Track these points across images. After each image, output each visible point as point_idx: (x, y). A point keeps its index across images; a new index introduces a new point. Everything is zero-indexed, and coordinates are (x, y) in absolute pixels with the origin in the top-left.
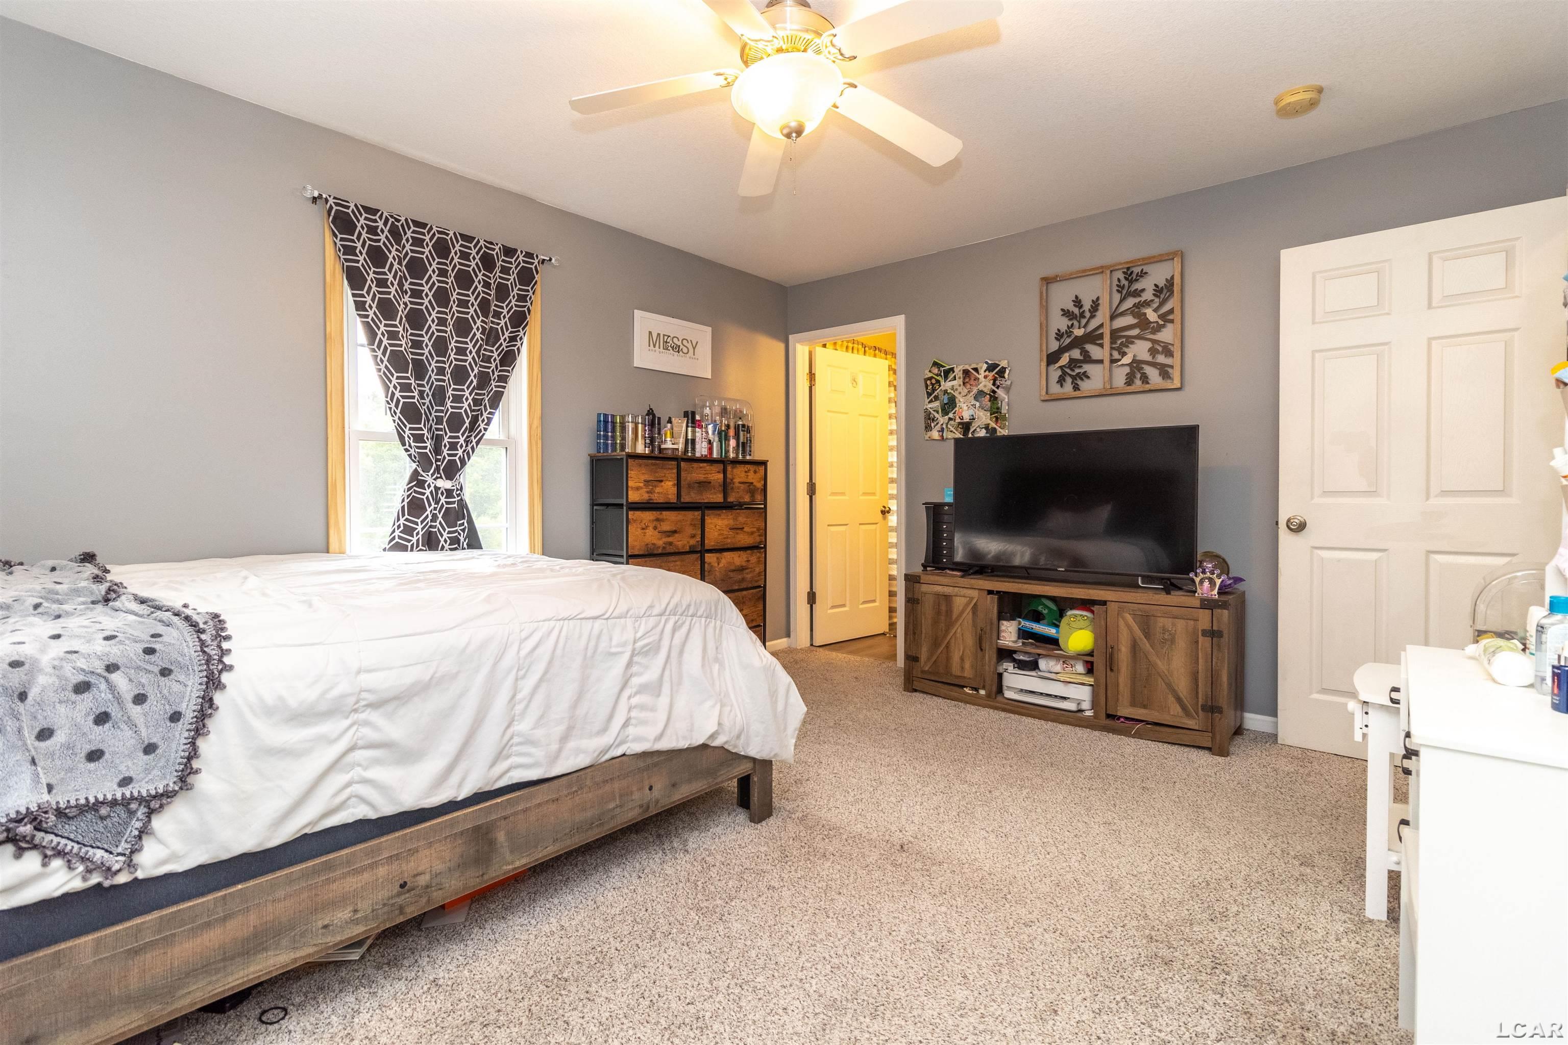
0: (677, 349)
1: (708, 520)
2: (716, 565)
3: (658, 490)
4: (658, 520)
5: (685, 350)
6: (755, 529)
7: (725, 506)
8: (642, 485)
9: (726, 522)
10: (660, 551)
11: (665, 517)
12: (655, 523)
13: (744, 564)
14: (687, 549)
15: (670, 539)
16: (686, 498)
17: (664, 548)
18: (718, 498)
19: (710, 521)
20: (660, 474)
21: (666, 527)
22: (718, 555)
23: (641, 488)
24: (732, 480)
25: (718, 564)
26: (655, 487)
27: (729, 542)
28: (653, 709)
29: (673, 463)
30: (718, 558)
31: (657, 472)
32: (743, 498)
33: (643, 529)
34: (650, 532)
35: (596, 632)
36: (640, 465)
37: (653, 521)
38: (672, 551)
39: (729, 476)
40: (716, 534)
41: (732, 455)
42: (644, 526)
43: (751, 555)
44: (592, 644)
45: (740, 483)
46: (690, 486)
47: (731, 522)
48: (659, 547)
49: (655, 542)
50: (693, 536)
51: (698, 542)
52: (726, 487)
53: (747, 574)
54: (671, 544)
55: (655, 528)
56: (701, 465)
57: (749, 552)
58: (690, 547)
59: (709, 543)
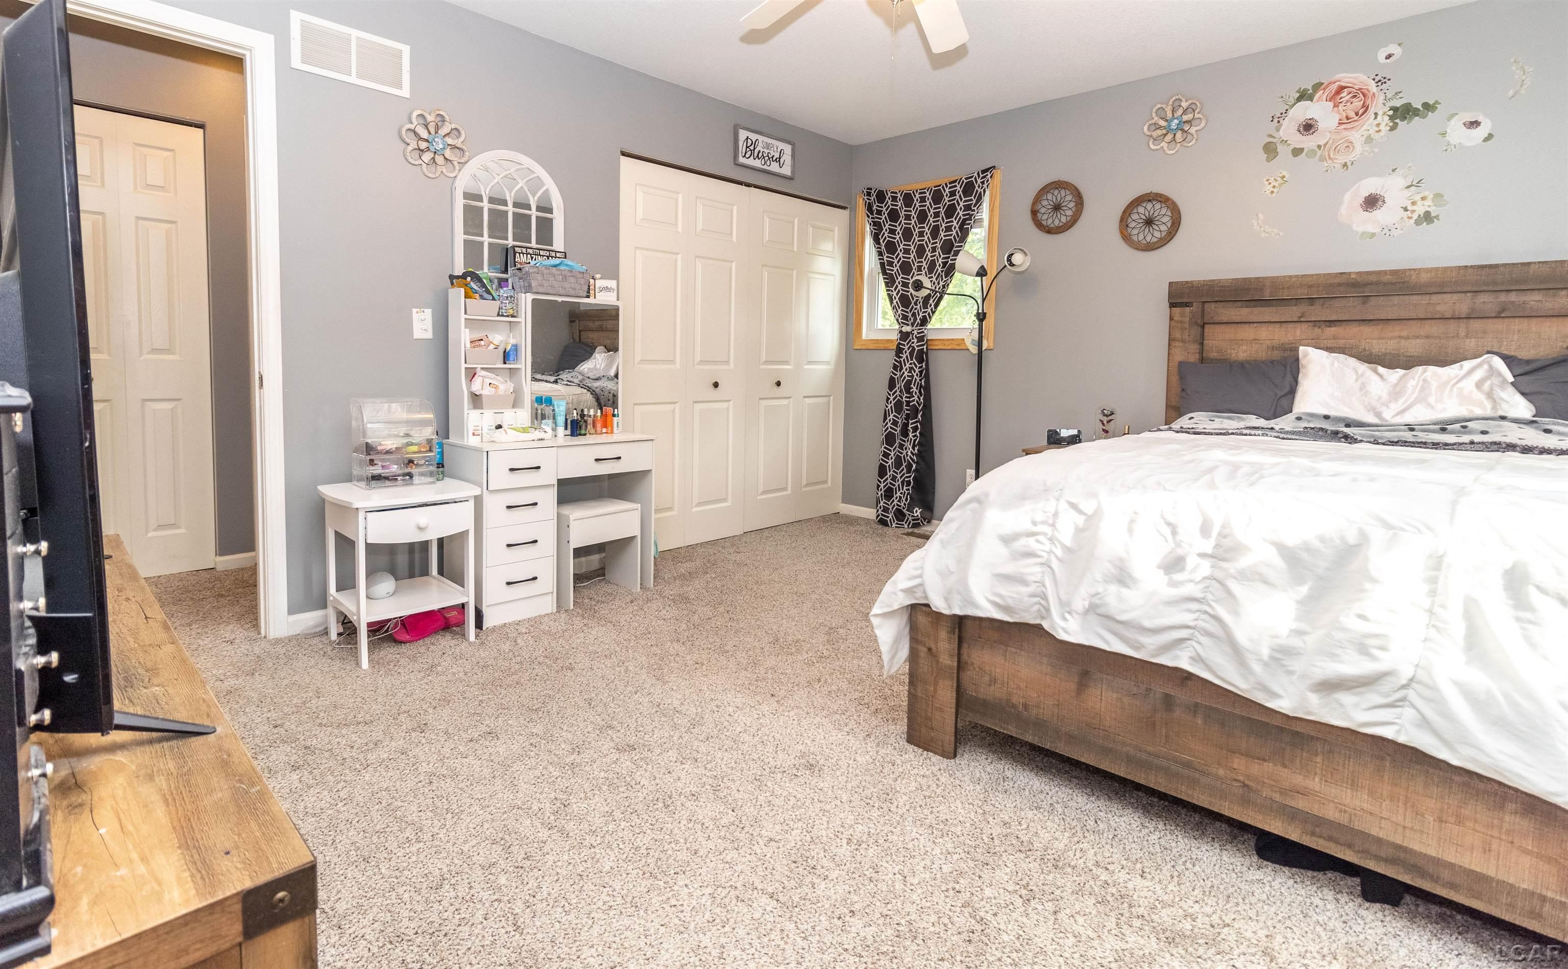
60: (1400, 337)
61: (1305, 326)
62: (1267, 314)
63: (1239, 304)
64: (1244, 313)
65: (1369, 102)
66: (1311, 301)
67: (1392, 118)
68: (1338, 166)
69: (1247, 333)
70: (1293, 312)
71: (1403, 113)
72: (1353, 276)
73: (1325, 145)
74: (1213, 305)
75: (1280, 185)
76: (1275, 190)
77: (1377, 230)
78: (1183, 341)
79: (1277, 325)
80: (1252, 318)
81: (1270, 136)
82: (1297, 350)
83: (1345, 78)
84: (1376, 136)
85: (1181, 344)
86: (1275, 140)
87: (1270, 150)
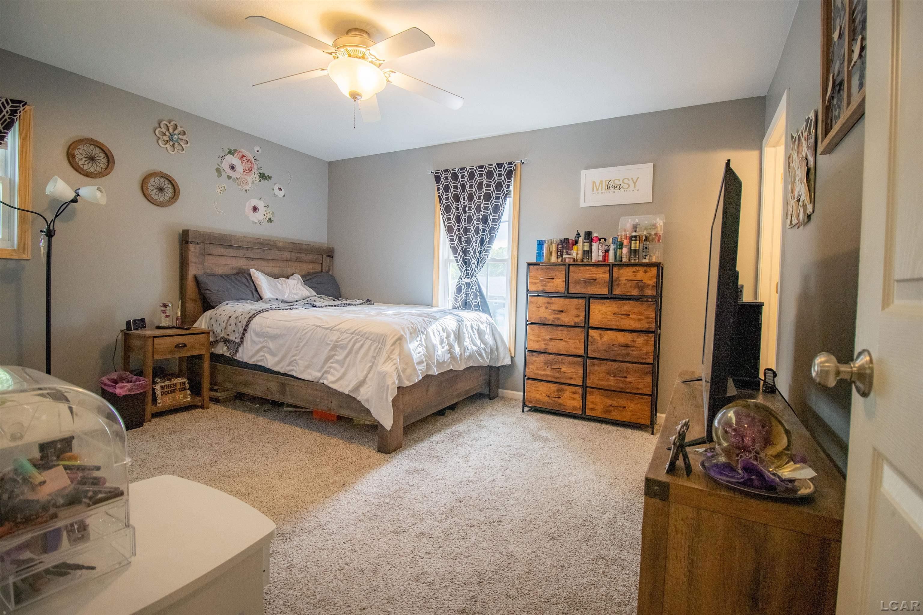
0: (619, 187)
1: (592, 306)
2: (599, 339)
3: (549, 284)
4: (548, 303)
5: (625, 186)
6: (643, 317)
7: (611, 297)
8: (538, 281)
9: (610, 309)
10: (550, 323)
11: (554, 302)
12: (547, 304)
13: (629, 343)
14: (573, 324)
15: (558, 316)
16: (572, 290)
17: (553, 321)
18: (605, 291)
19: (594, 307)
20: (552, 274)
21: (555, 307)
22: (600, 332)
23: (538, 283)
24: (618, 278)
25: (601, 339)
26: (548, 282)
27: (613, 324)
28: (338, 371)
29: (563, 267)
30: (600, 334)
31: (550, 273)
32: (630, 292)
33: (538, 307)
34: (543, 310)
35: (325, 334)
36: (537, 269)
37: (545, 303)
38: (560, 324)
39: (615, 275)
40: (600, 317)
41: (625, 259)
42: (539, 306)
43: (638, 337)
44: (323, 337)
45: (626, 280)
46: (577, 282)
47: (616, 310)
48: (549, 320)
49: (546, 316)
50: (578, 316)
51: (582, 320)
52: (611, 283)
53: (633, 351)
54: (558, 319)
55: (547, 308)
56: (587, 268)
57: (635, 334)
58: (575, 323)
59: (592, 323)
60: (273, 266)
61: (244, 259)
62: (231, 252)
63: (220, 246)
64: (222, 251)
65: (252, 167)
66: (247, 248)
67: (259, 177)
68: (244, 190)
69: (222, 260)
70: (240, 253)
71: (262, 176)
72: (262, 240)
73: (239, 178)
74: (209, 245)
75: (223, 191)
76: (222, 192)
77: (257, 221)
78: (196, 263)
79: (234, 258)
80: (225, 254)
81: (218, 165)
82: (250, 270)
83: (245, 153)
84: (255, 181)
85: (194, 265)
86: (220, 168)
87: (219, 171)
